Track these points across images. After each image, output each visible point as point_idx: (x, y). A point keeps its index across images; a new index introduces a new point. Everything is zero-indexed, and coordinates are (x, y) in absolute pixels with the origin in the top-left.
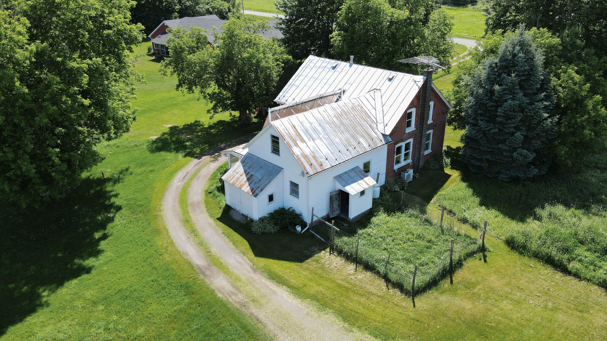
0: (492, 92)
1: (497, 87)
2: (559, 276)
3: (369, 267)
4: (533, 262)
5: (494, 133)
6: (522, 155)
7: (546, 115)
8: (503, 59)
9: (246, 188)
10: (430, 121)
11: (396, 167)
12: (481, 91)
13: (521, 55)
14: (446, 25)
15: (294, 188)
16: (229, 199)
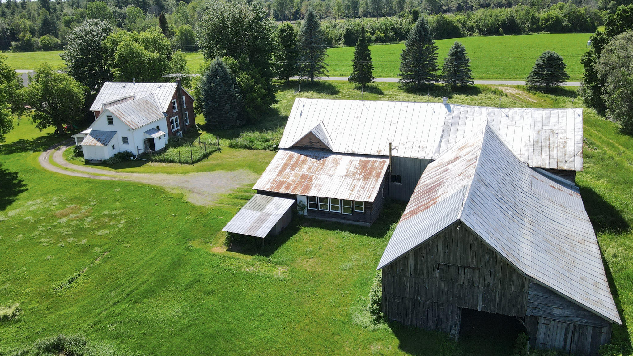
0: (211, 87)
1: (212, 85)
4: (240, 149)
5: (217, 107)
6: (232, 115)
7: (237, 95)
8: (212, 71)
9: (99, 144)
10: (185, 107)
11: (173, 131)
12: (206, 88)
13: (219, 68)
15: (125, 140)
16: (86, 156)
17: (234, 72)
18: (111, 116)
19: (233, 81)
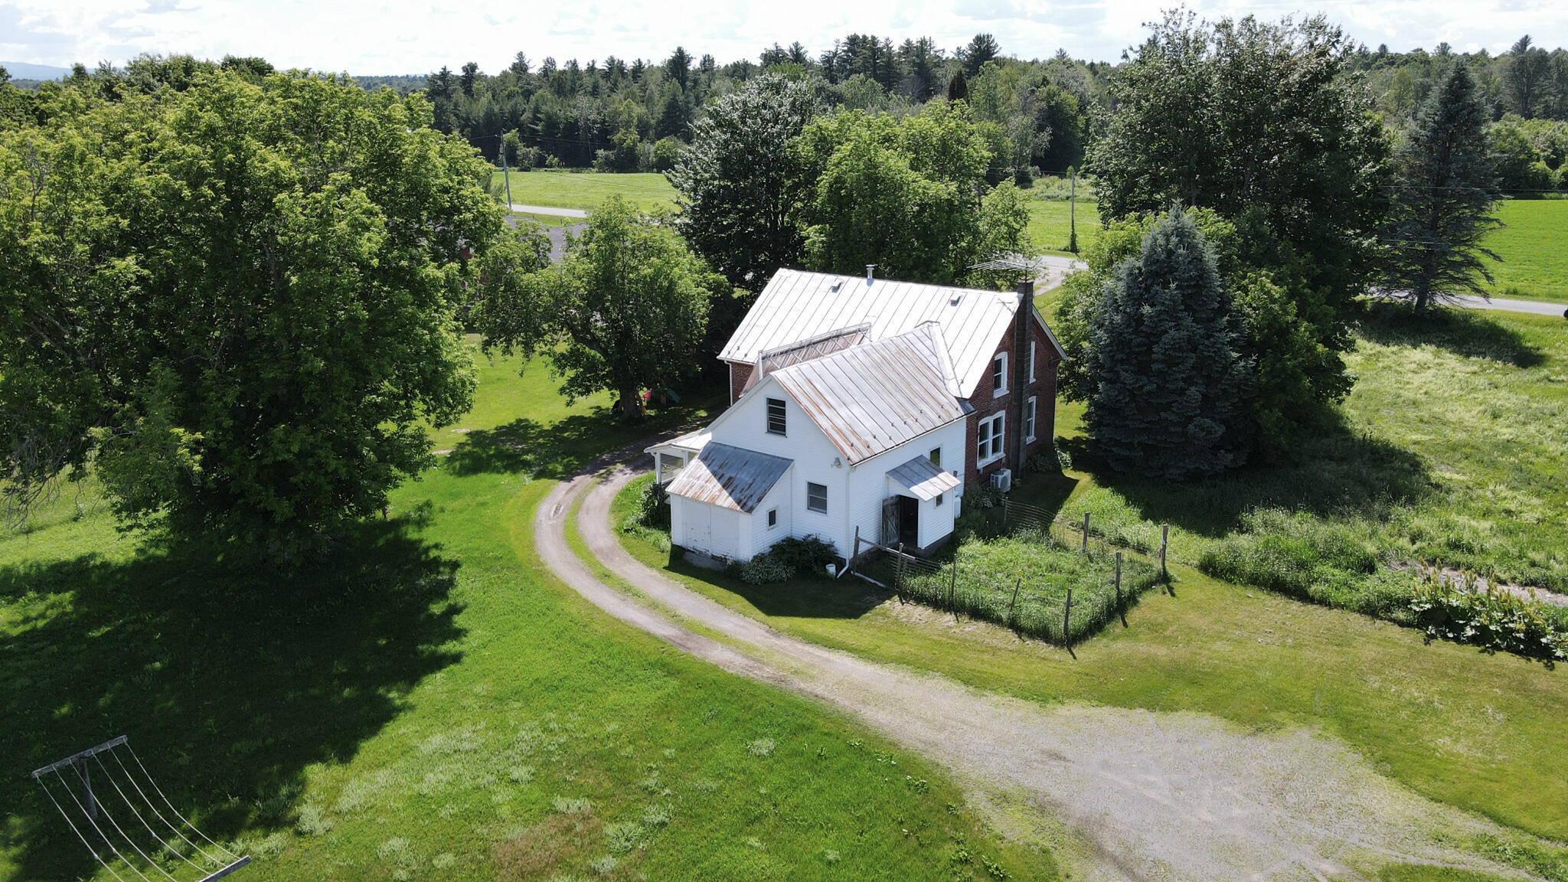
0: (1139, 319)
1: (1147, 309)
2: (1295, 606)
3: (978, 613)
4: (1251, 592)
5: (1149, 393)
6: (1202, 430)
7: (1235, 355)
8: (1151, 260)
9: (726, 500)
10: (1032, 380)
11: (981, 464)
12: (1118, 318)
13: (1181, 251)
14: (1017, 214)
15: (817, 496)
16: (680, 533)
18: (783, 403)
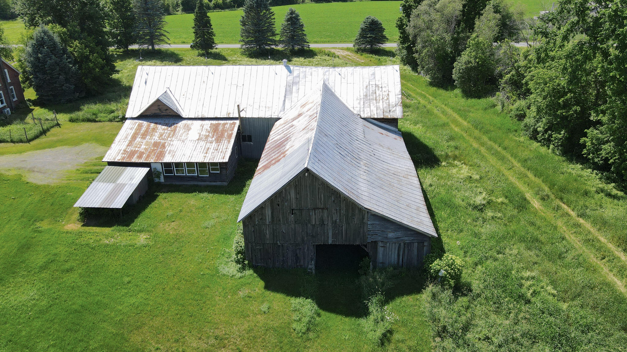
0: (38, 58)
1: (40, 55)
2: (93, 124)
4: (82, 123)
5: (48, 79)
7: (71, 65)
8: (37, 40)
10: (9, 81)
12: (32, 59)
17: (64, 41)
19: (65, 51)
